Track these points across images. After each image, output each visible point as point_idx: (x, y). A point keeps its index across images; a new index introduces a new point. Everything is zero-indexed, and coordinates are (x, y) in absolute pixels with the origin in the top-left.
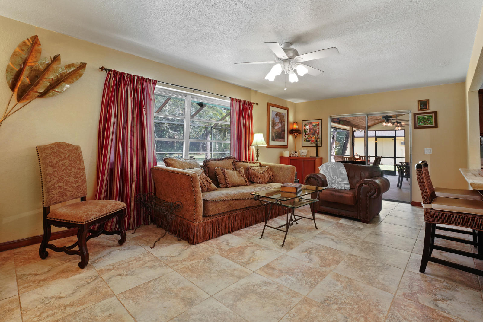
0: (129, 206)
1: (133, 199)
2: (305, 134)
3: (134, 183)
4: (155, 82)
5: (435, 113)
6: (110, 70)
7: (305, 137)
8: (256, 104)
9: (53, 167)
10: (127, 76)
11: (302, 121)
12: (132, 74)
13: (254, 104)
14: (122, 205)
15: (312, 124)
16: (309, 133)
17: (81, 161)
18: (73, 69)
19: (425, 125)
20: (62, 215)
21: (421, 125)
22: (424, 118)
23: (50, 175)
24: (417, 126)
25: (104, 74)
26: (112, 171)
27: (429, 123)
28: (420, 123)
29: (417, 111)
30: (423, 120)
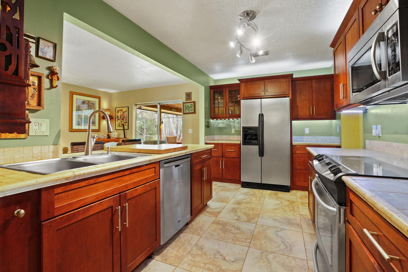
2: (117, 119)
5: (194, 102)
7: (118, 121)
11: (116, 108)
15: (122, 111)
16: (120, 119)
19: (189, 111)
21: (187, 111)
22: (188, 106)
24: (185, 112)
27: (191, 110)
28: (186, 110)
29: (185, 101)
30: (188, 108)
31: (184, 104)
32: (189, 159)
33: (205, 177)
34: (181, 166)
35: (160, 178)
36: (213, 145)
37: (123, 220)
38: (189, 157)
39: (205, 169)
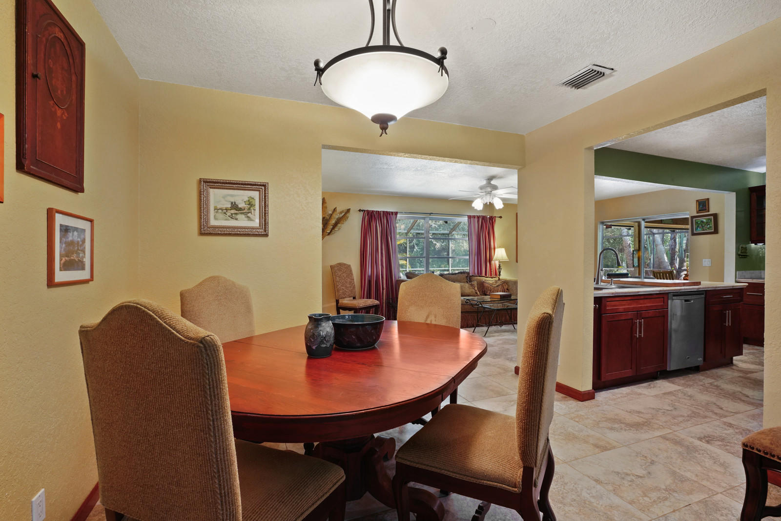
0: (381, 303)
1: (384, 301)
3: (385, 290)
4: (396, 213)
5: (715, 216)
6: (364, 211)
8: (499, 217)
9: (339, 277)
10: (376, 213)
12: (380, 210)
13: (496, 218)
14: (377, 302)
17: (352, 274)
18: (343, 214)
19: (704, 230)
20: (345, 304)
21: (700, 230)
22: (702, 221)
23: (338, 282)
24: (695, 232)
25: (362, 213)
26: (370, 282)
27: (708, 228)
28: (698, 229)
29: (695, 214)
30: (702, 225)
31: (694, 219)
32: (703, 296)
33: (729, 322)
34: (692, 301)
35: (668, 308)
36: (747, 284)
37: (640, 332)
38: (703, 294)
39: (729, 313)
